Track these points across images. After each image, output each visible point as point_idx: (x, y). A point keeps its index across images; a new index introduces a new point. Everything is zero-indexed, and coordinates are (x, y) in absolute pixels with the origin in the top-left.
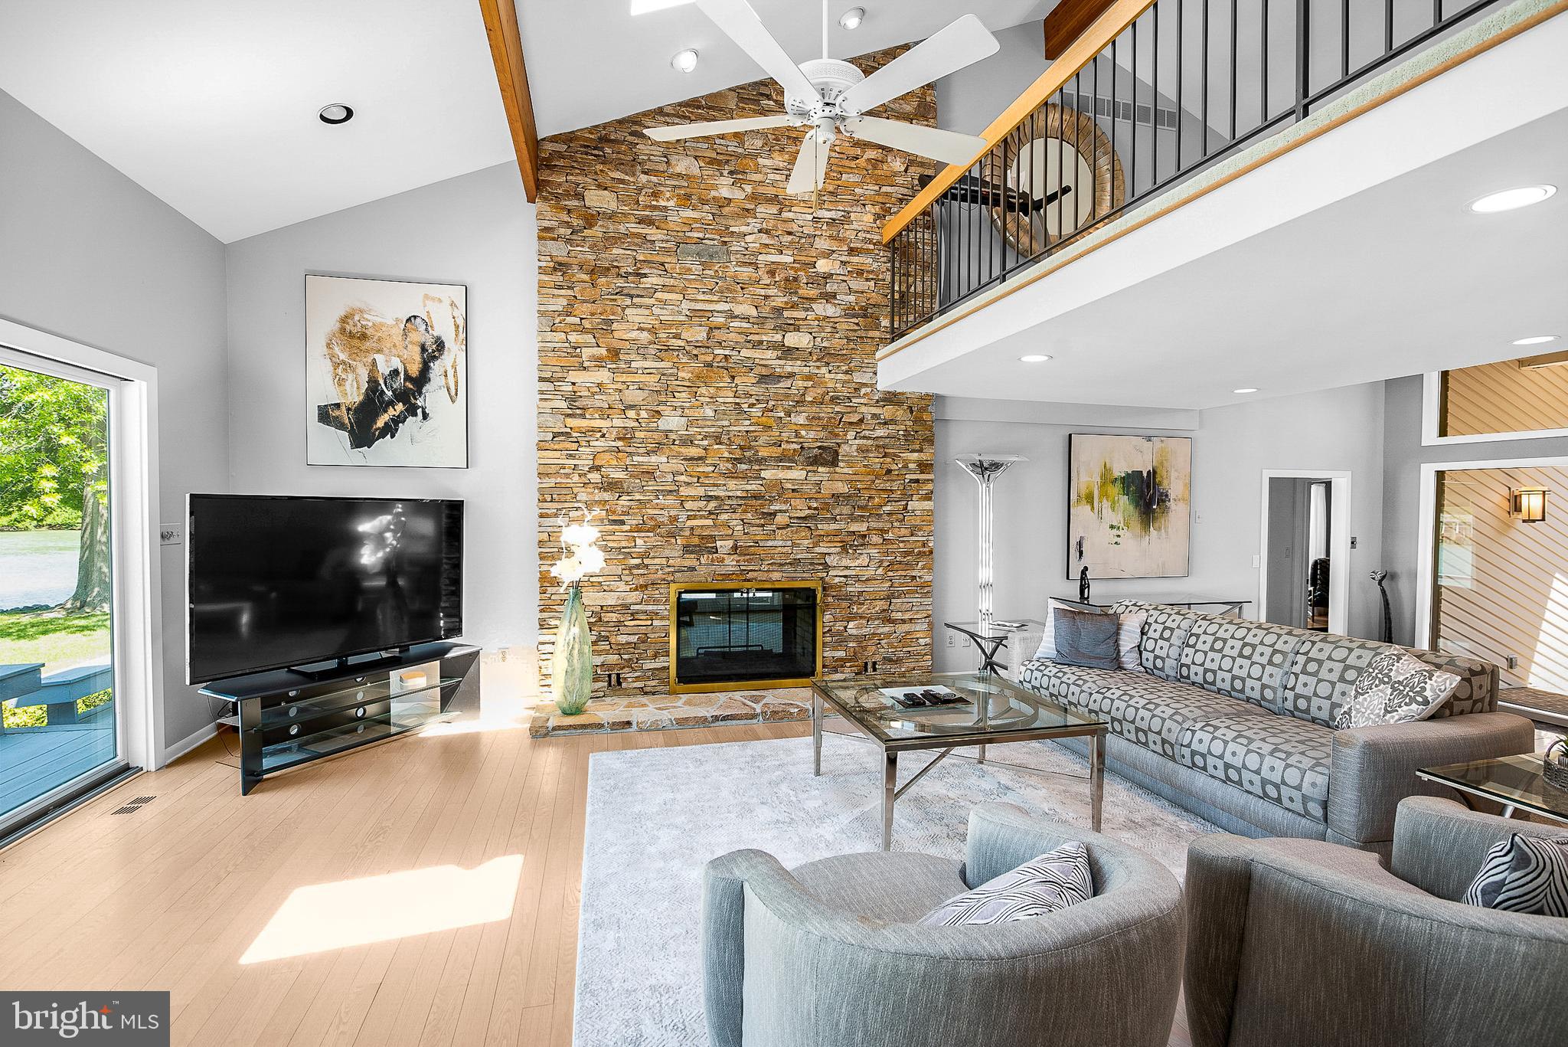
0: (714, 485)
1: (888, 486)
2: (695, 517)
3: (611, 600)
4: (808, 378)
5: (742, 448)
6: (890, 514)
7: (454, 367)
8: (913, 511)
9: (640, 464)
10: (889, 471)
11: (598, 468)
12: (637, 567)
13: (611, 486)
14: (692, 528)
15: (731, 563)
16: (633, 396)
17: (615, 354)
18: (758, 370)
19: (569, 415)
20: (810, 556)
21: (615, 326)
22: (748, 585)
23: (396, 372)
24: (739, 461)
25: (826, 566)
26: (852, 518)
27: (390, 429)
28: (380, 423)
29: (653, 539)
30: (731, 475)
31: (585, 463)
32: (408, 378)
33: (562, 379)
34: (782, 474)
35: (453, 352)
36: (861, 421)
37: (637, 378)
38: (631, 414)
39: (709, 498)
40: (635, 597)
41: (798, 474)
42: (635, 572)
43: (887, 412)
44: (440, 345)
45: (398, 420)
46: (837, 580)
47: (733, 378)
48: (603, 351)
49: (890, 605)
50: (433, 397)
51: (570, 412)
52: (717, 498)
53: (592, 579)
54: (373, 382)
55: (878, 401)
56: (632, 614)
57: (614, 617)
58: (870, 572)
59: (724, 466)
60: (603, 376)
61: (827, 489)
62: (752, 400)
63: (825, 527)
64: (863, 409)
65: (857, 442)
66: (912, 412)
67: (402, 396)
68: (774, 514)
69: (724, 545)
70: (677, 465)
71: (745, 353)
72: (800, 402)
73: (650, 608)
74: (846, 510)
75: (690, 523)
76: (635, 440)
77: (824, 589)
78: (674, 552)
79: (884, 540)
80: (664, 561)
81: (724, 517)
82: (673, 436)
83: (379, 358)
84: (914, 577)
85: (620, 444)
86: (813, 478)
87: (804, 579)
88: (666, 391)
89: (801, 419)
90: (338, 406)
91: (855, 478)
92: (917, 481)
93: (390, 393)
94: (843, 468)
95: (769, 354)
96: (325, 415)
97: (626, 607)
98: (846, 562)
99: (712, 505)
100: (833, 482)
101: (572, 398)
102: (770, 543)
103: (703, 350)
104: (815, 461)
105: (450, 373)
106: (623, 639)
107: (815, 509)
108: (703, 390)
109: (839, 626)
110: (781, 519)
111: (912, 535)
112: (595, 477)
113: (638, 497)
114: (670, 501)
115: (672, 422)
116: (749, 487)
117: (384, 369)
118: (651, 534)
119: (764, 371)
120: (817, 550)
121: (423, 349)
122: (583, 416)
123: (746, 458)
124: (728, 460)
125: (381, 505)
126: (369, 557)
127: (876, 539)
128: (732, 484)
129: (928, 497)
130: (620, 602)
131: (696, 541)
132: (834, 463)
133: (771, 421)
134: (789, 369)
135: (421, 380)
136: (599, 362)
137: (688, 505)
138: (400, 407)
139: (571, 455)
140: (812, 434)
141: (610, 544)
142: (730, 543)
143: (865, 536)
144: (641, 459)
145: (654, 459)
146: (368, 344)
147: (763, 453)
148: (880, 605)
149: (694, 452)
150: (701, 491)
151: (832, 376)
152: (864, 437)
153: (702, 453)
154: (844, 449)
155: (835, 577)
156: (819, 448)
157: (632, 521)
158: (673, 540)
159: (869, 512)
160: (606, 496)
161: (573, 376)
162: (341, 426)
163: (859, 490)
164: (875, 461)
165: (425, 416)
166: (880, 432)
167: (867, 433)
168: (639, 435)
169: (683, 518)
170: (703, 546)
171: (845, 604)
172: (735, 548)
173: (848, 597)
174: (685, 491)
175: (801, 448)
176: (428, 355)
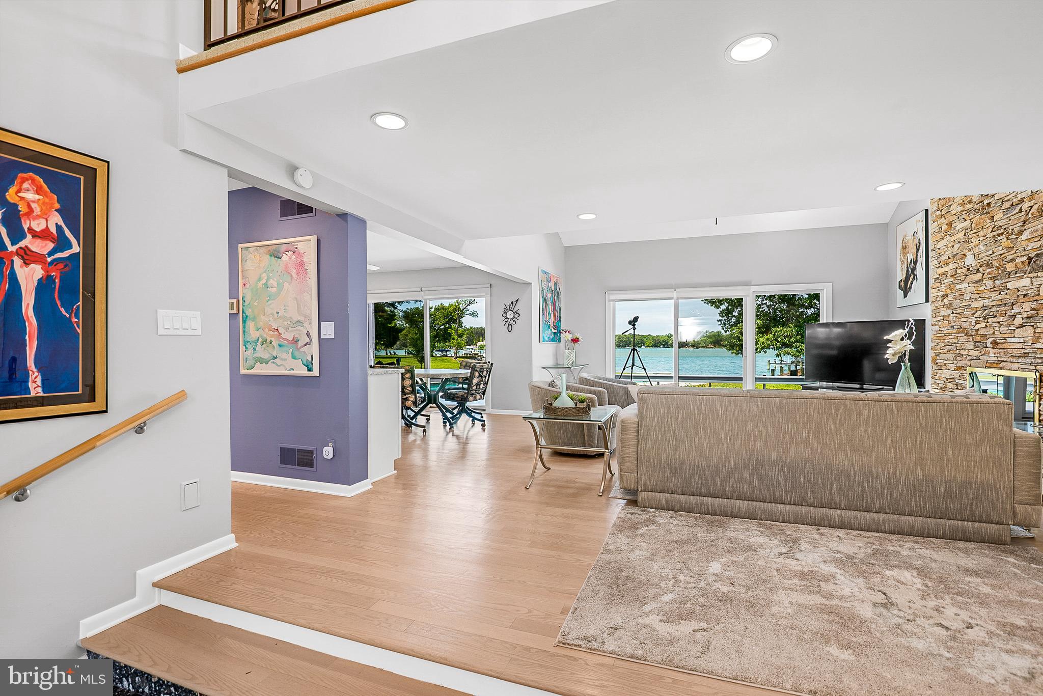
0: (987, 298)
2: (979, 322)
3: (949, 374)
5: (998, 268)
7: (922, 252)
9: (959, 290)
11: (947, 296)
12: (958, 355)
13: (949, 306)
14: (977, 330)
15: (992, 355)
16: (956, 248)
17: (950, 224)
18: (1004, 206)
19: (938, 268)
20: (1031, 351)
21: (951, 209)
23: (911, 261)
24: (997, 278)
27: (910, 288)
28: (909, 286)
29: (963, 338)
30: (992, 290)
31: (943, 294)
34: (1017, 283)
35: (922, 245)
37: (957, 237)
38: (955, 259)
39: (984, 308)
41: (1025, 282)
42: (958, 358)
44: (919, 243)
45: (912, 284)
47: (993, 218)
48: (947, 226)
50: (918, 269)
51: (938, 265)
52: (987, 308)
53: (945, 362)
54: (908, 266)
56: (957, 385)
57: (950, 385)
59: (990, 284)
60: (947, 240)
62: (1001, 231)
67: (913, 271)
68: (1014, 317)
69: (990, 342)
70: (972, 287)
72: (1026, 221)
73: (962, 382)
75: (978, 326)
76: (957, 276)
78: (970, 345)
80: (967, 352)
81: (990, 321)
82: (970, 268)
83: (909, 256)
85: (952, 279)
86: (1035, 283)
88: (967, 238)
89: (1027, 235)
90: (901, 280)
93: (910, 271)
96: (899, 285)
99: (985, 313)
101: (939, 256)
103: (980, 205)
105: (922, 256)
107: (1034, 310)
108: (981, 233)
112: (946, 301)
113: (958, 312)
114: (968, 313)
115: (970, 260)
117: (909, 261)
118: (963, 335)
119: (1007, 206)
120: (1037, 345)
121: (917, 247)
122: (942, 267)
123: (999, 275)
124: (992, 279)
130: (952, 377)
131: (979, 339)
133: (1010, 244)
135: (915, 262)
136: (945, 233)
137: (976, 314)
138: (912, 276)
139: (939, 290)
140: (1031, 246)
142: (993, 340)
144: (958, 287)
145: (963, 285)
146: (906, 250)
147: (1008, 269)
149: (978, 276)
150: (981, 303)
153: (981, 276)
156: (1036, 256)
157: (957, 327)
158: (971, 338)
160: (949, 312)
161: (939, 245)
162: (902, 289)
165: (917, 280)
168: (959, 271)
172: (995, 344)
174: (974, 305)
175: (1028, 259)
176: (918, 250)
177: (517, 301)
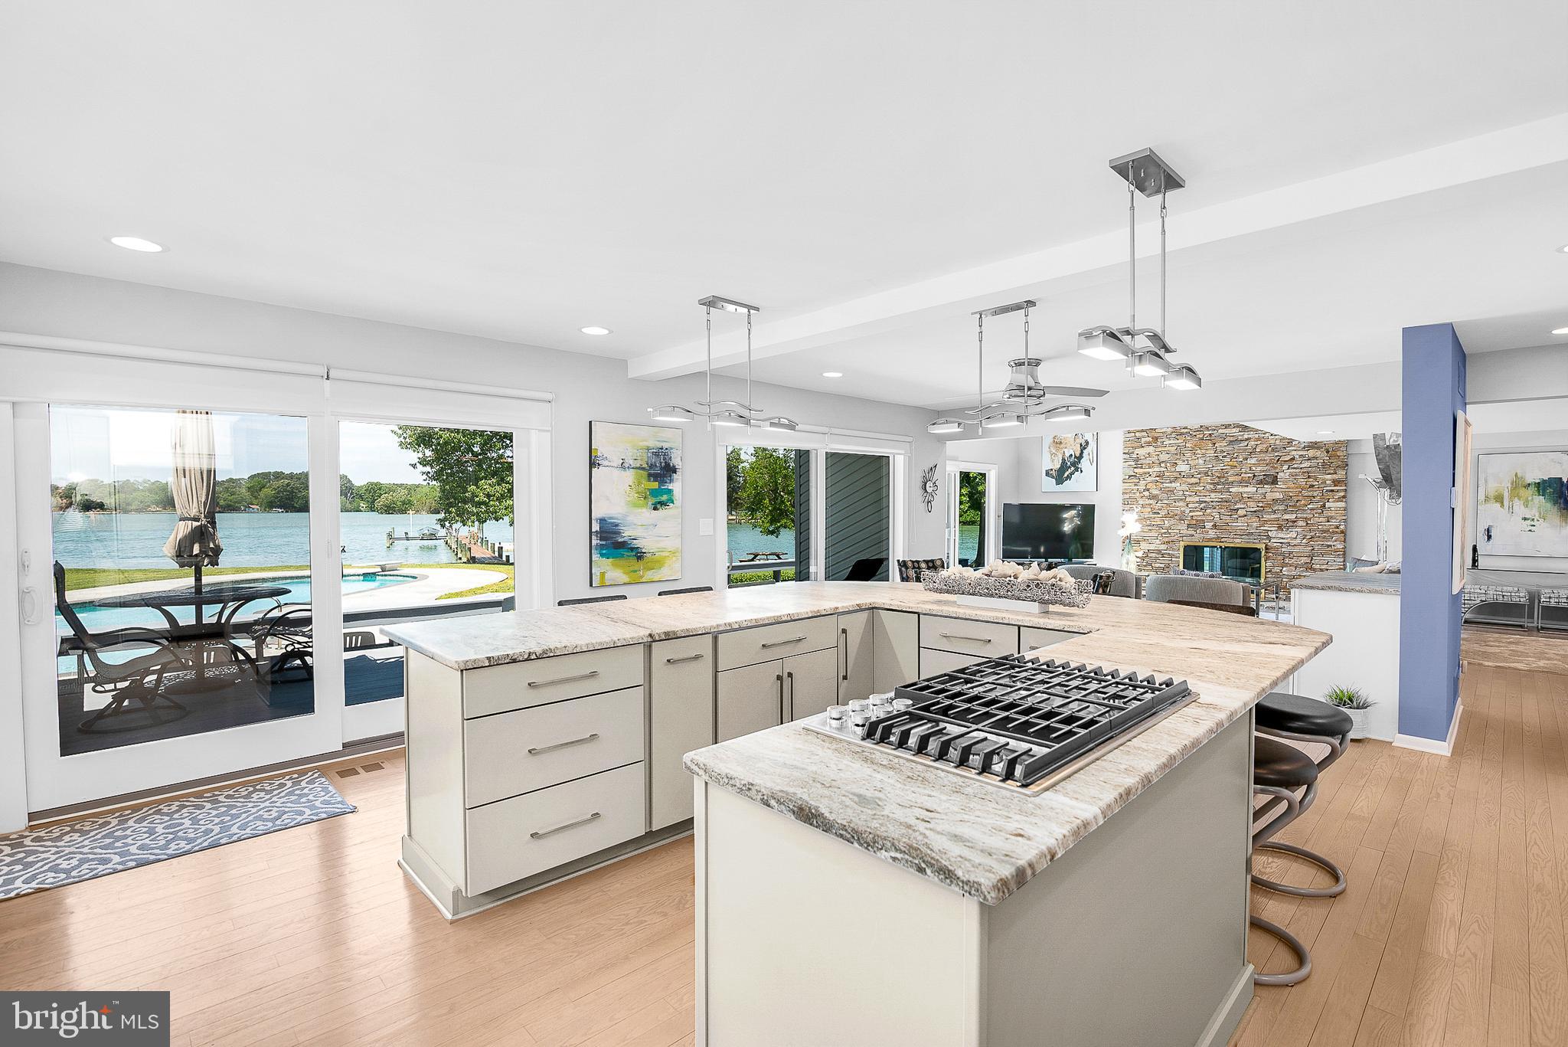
0: (1205, 496)
1: (1310, 494)
2: (1194, 511)
3: (1152, 547)
4: (1258, 439)
5: (1219, 477)
6: (1312, 509)
7: (1092, 451)
8: (1329, 508)
9: (1166, 487)
10: (1312, 486)
11: (1148, 490)
12: (1165, 533)
13: (1153, 497)
14: (1192, 517)
15: (1212, 534)
16: (1164, 457)
18: (1228, 439)
19: (1135, 468)
20: (1258, 531)
22: (1221, 544)
23: (1071, 455)
24: (1218, 484)
25: (1269, 538)
26: (1285, 511)
27: (1069, 477)
28: (1066, 475)
29: (1173, 522)
30: (1212, 491)
31: (1142, 488)
32: (1075, 457)
33: (1133, 453)
34: (1241, 490)
35: (1092, 446)
36: (1293, 459)
37: (1166, 449)
38: (1163, 465)
39: (1201, 502)
40: (1163, 547)
41: (1251, 489)
42: (1164, 535)
43: (1311, 453)
44: (1087, 443)
45: (1072, 474)
46: (1275, 544)
47: (1215, 444)
48: (1150, 439)
49: (1311, 560)
50: (1084, 464)
51: (1136, 466)
52: (1205, 502)
54: (1063, 460)
55: (1304, 448)
56: (1162, 555)
57: (1154, 555)
58: (1298, 541)
59: (1209, 487)
60: (1151, 449)
61: (1270, 496)
62: (1225, 454)
63: (1266, 517)
64: (1294, 453)
65: (1289, 471)
66: (1328, 452)
67: (1074, 464)
68: (1237, 509)
69: (1209, 525)
70: (1185, 487)
71: (1220, 431)
72: (1253, 452)
73: (1171, 552)
74: (1282, 508)
75: (1191, 514)
76: (1165, 477)
77: (1266, 549)
78: (1183, 527)
79: (1307, 524)
80: (1178, 531)
81: (1208, 511)
82: (1183, 474)
83: (1066, 450)
84: (1329, 546)
85: (1157, 478)
86: (1261, 491)
87: (1254, 543)
88: (1180, 452)
89: (1253, 461)
90: (1052, 469)
91: (1287, 490)
92: (1332, 491)
93: (1069, 463)
94: (1280, 485)
95: (1234, 430)
96: (1047, 474)
97: (1160, 551)
98: (1281, 535)
99: (1202, 505)
100: (1274, 493)
101: (1137, 460)
102: (1234, 524)
103: (1198, 433)
104: (1261, 482)
105: (1091, 454)
106: (1157, 565)
107: (1261, 507)
108: (1199, 451)
109: (1277, 569)
110: (1240, 512)
111: (1328, 522)
112: (1146, 493)
113: (1166, 502)
114: (1181, 504)
115: (1182, 467)
116: (1222, 496)
117: (1067, 455)
118: (1172, 519)
119: (1232, 439)
120: (1262, 528)
121: (1081, 445)
122: (1142, 468)
123: (1220, 482)
124: (1211, 484)
125: (1072, 507)
126: (1067, 528)
127: (1301, 523)
128: (1213, 495)
129: (1340, 500)
130: (1157, 549)
131: (1194, 522)
132: (1274, 481)
133: (1235, 464)
134: (1246, 436)
135: (1081, 456)
136: (1149, 444)
137: (1190, 506)
138: (1073, 468)
139: (1136, 485)
140: (1259, 469)
141: (1153, 523)
142: (1212, 524)
143: (1295, 522)
144: (1167, 485)
145: (1173, 485)
146: (1062, 446)
147: (1231, 479)
148: (1304, 560)
149: (1193, 480)
150: (1197, 499)
151: (1272, 437)
152: (1294, 468)
153: (1197, 481)
154: (1281, 475)
155: (1274, 542)
156: (1264, 475)
157: (1163, 513)
158: (1183, 522)
159: (1296, 508)
160: (1151, 502)
161: (1137, 451)
162: (1053, 478)
163: (1291, 497)
164: (1302, 481)
165: (1081, 471)
166: (1306, 464)
167: (1296, 466)
168: (1167, 474)
169: (1187, 511)
170: (1197, 525)
171: (1281, 557)
172: (1215, 526)
173: (1282, 554)
174: (1189, 499)
175: (1254, 476)
176: (1083, 448)
177: (936, 466)
